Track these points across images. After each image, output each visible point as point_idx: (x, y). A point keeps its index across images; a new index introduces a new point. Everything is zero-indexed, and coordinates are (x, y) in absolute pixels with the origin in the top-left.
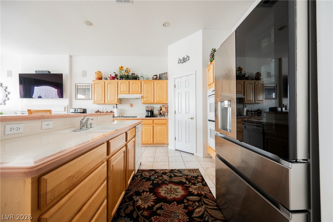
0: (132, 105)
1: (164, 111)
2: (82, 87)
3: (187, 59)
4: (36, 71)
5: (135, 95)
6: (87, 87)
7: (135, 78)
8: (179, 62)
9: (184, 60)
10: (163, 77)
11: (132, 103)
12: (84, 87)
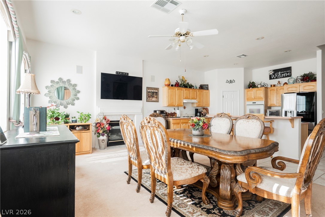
0: (185, 108)
1: (205, 112)
2: (151, 91)
3: (233, 82)
4: (117, 72)
5: (193, 100)
6: (155, 91)
7: (191, 87)
8: (227, 82)
9: (231, 82)
10: (205, 87)
11: (185, 106)
12: (153, 91)
